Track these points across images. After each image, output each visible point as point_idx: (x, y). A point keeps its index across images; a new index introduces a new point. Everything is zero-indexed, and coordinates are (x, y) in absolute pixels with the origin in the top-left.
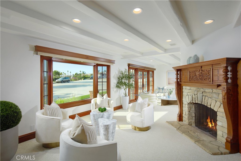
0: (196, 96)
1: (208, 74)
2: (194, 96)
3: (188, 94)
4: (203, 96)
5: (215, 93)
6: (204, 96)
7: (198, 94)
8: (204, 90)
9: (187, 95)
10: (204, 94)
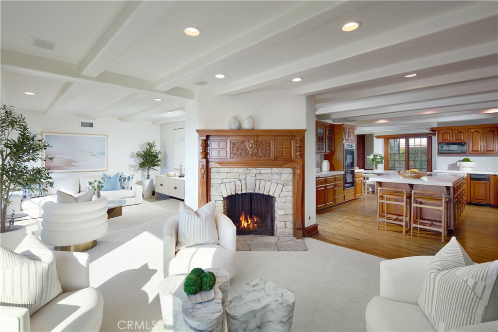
0: (244, 182)
1: (267, 148)
2: (238, 183)
3: (224, 181)
4: (256, 180)
5: (276, 173)
6: (259, 180)
7: (248, 179)
8: (259, 171)
9: (222, 183)
10: (258, 177)
